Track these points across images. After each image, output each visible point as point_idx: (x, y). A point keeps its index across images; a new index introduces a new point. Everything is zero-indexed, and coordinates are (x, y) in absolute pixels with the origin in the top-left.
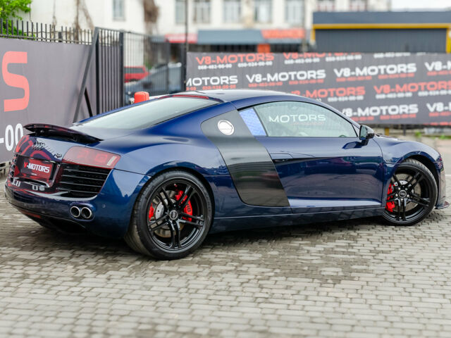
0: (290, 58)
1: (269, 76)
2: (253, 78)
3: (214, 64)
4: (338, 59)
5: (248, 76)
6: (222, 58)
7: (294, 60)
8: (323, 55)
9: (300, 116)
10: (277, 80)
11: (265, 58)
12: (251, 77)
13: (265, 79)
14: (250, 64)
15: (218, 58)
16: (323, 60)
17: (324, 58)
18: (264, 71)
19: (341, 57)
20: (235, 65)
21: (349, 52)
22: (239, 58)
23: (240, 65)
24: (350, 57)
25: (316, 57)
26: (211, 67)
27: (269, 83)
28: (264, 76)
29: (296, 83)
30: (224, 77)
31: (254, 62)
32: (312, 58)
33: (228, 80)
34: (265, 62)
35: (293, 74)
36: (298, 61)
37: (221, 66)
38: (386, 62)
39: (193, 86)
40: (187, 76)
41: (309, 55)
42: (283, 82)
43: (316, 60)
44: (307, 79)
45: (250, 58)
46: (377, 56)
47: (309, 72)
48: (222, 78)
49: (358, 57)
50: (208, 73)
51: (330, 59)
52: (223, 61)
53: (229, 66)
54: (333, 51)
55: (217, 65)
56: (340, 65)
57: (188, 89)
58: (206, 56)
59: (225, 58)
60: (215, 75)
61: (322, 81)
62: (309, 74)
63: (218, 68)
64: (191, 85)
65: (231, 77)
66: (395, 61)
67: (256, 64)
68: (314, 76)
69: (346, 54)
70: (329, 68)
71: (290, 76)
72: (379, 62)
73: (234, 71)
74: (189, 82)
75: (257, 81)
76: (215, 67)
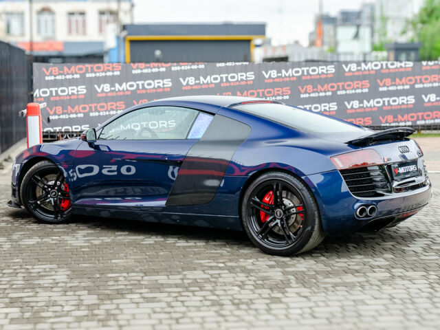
0: (138, 68)
1: (117, 85)
2: (101, 88)
3: (61, 74)
4: (183, 68)
5: (96, 86)
6: (69, 69)
7: (142, 69)
8: (169, 64)
9: (150, 123)
10: (125, 89)
11: (113, 68)
12: (99, 87)
13: (113, 89)
14: (98, 75)
15: (66, 69)
16: (169, 69)
17: (171, 67)
18: (112, 81)
19: (186, 67)
20: (83, 76)
21: (193, 62)
22: (87, 68)
23: (88, 75)
24: (195, 67)
25: (162, 67)
26: (59, 77)
27: (117, 92)
28: (113, 85)
29: (144, 91)
30: (73, 88)
31: (102, 72)
32: (159, 68)
33: (76, 90)
34: (113, 72)
35: (140, 83)
36: (145, 71)
37: (69, 77)
38: (227, 70)
39: (40, 96)
40: (34, 87)
41: (156, 64)
42: (131, 91)
43: (163, 70)
44: (154, 88)
45: (98, 68)
46: (218, 65)
47: (156, 81)
48: (70, 88)
49: (202, 66)
50: (56, 83)
51: (175, 68)
52: (70, 72)
53: (77, 76)
54: (178, 61)
55: (65, 75)
56: (185, 74)
57: (35, 100)
58: (52, 67)
59: (73, 68)
60: (63, 86)
61: (169, 90)
62: (156, 83)
63: (66, 79)
64: (38, 96)
65: (79, 87)
66: (235, 70)
67: (104, 74)
68: (161, 85)
69: (190, 64)
70: (175, 77)
71: (138, 85)
72: (221, 71)
73: (83, 81)
74: (36, 93)
75: (105, 90)
76: (63, 77)
